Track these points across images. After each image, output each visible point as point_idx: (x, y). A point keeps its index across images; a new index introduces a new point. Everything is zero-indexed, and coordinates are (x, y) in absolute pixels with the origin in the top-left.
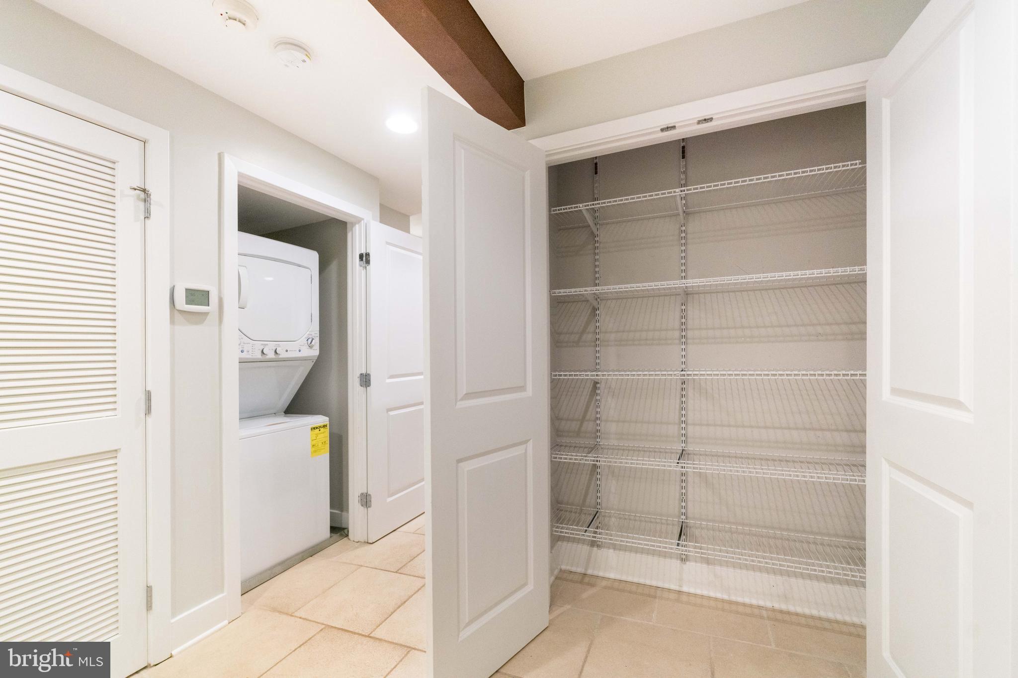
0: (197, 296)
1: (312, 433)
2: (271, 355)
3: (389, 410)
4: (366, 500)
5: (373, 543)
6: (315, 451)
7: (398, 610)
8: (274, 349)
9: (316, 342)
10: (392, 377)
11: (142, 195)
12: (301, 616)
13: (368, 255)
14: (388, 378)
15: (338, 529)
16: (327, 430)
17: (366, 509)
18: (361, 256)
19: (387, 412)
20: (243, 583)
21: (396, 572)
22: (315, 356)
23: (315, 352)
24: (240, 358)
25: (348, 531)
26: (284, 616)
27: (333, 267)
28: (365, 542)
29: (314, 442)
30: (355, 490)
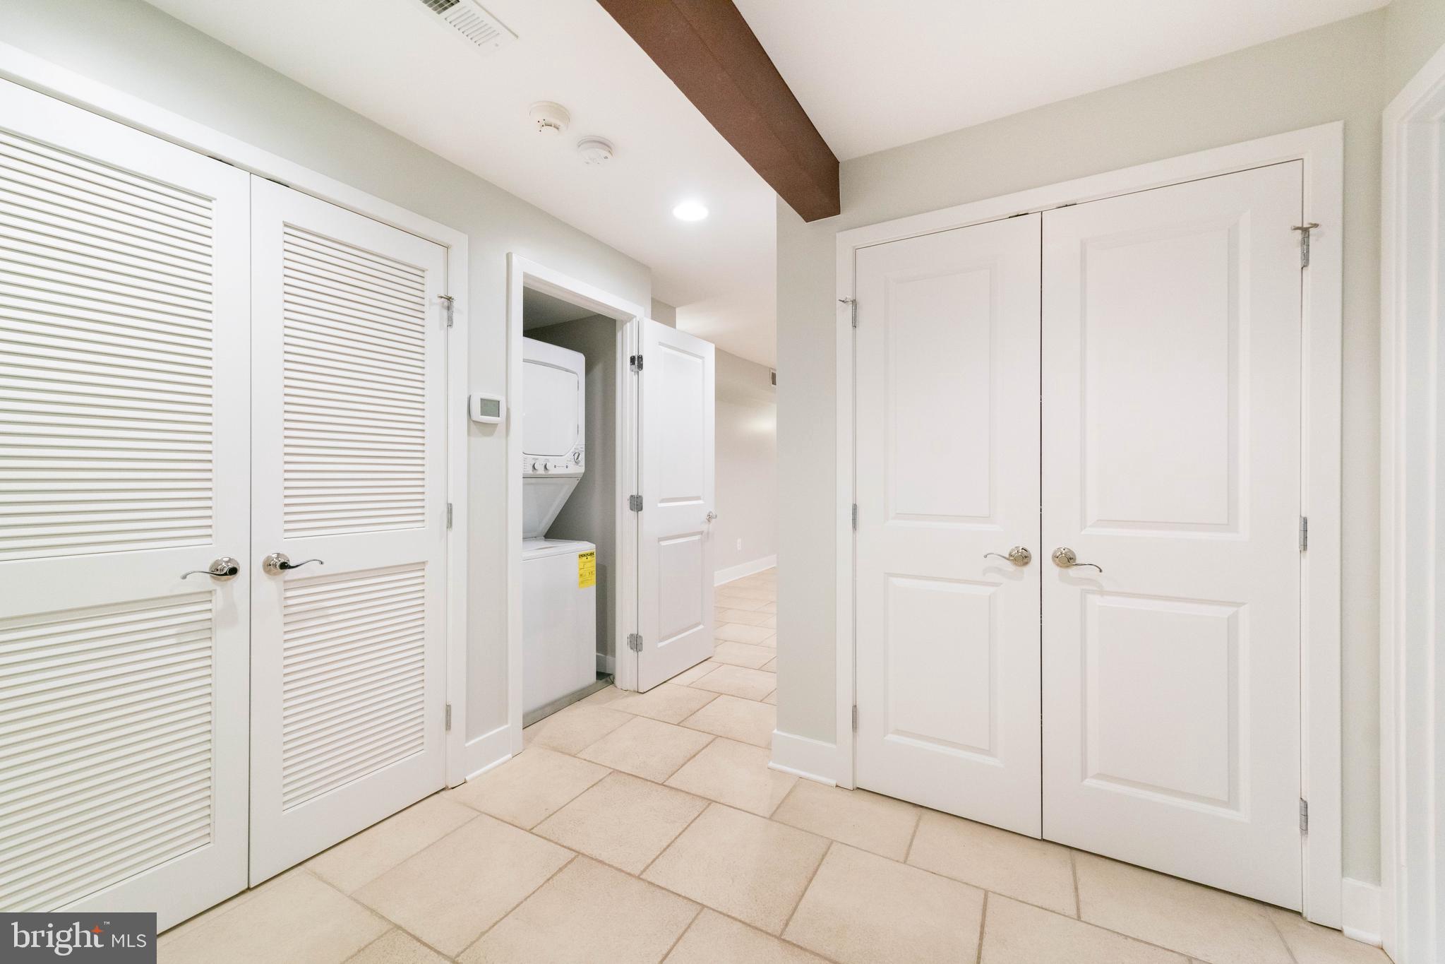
0: (490, 407)
1: (581, 560)
2: (541, 471)
3: (660, 539)
4: (636, 643)
5: (644, 693)
6: (582, 582)
7: (689, 763)
8: (532, 464)
9: (582, 456)
10: (663, 501)
11: (446, 304)
12: (585, 758)
13: (640, 358)
14: (660, 502)
15: (604, 676)
16: (594, 558)
17: (636, 653)
18: (632, 360)
19: (659, 541)
20: (525, 716)
21: (678, 725)
22: (580, 473)
23: (581, 469)
24: (523, 474)
25: (614, 678)
26: (567, 756)
27: (598, 370)
28: (634, 691)
29: (582, 571)
30: (624, 627)
